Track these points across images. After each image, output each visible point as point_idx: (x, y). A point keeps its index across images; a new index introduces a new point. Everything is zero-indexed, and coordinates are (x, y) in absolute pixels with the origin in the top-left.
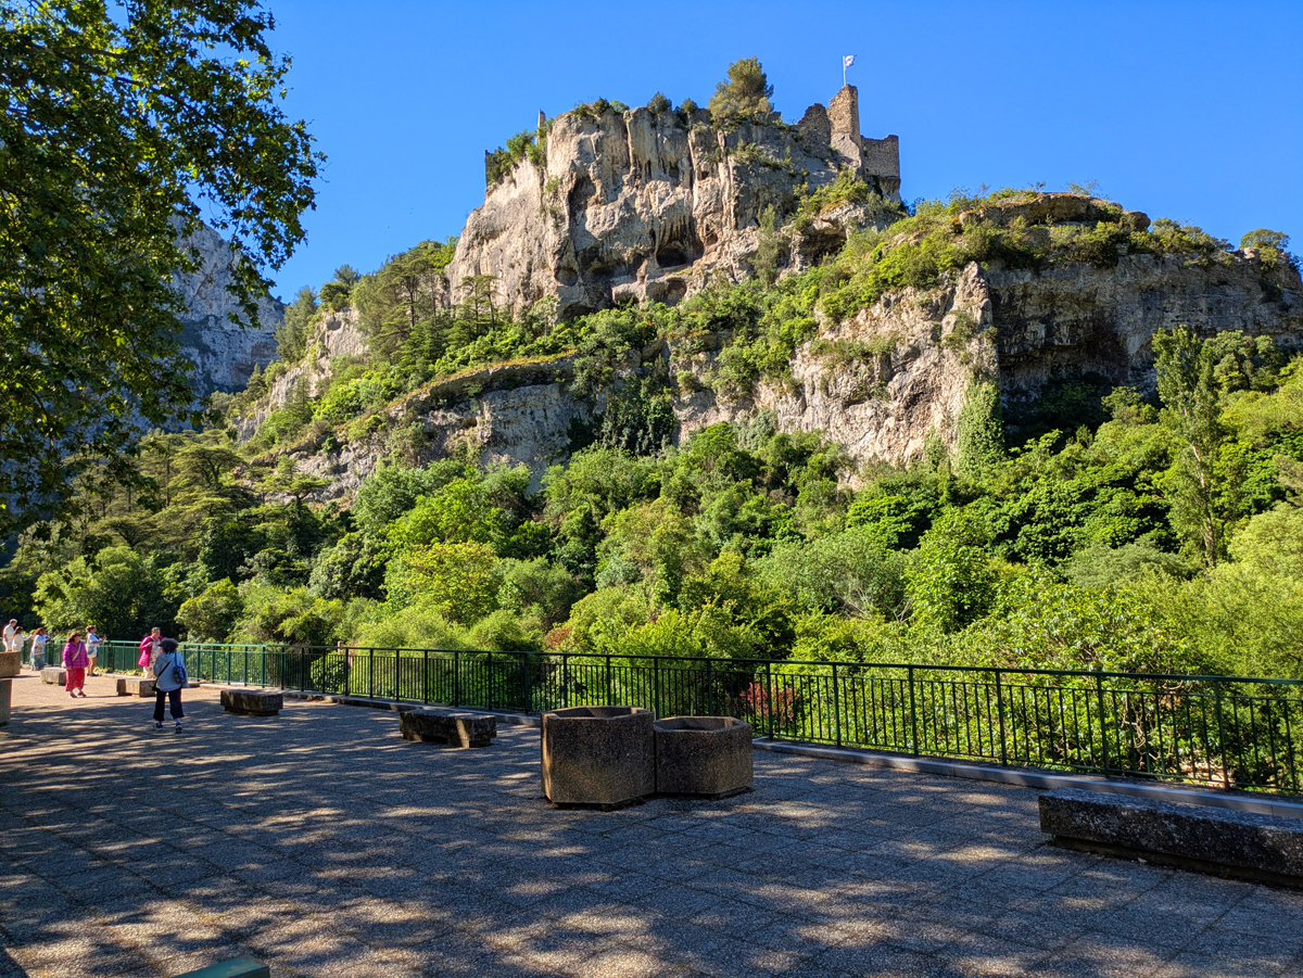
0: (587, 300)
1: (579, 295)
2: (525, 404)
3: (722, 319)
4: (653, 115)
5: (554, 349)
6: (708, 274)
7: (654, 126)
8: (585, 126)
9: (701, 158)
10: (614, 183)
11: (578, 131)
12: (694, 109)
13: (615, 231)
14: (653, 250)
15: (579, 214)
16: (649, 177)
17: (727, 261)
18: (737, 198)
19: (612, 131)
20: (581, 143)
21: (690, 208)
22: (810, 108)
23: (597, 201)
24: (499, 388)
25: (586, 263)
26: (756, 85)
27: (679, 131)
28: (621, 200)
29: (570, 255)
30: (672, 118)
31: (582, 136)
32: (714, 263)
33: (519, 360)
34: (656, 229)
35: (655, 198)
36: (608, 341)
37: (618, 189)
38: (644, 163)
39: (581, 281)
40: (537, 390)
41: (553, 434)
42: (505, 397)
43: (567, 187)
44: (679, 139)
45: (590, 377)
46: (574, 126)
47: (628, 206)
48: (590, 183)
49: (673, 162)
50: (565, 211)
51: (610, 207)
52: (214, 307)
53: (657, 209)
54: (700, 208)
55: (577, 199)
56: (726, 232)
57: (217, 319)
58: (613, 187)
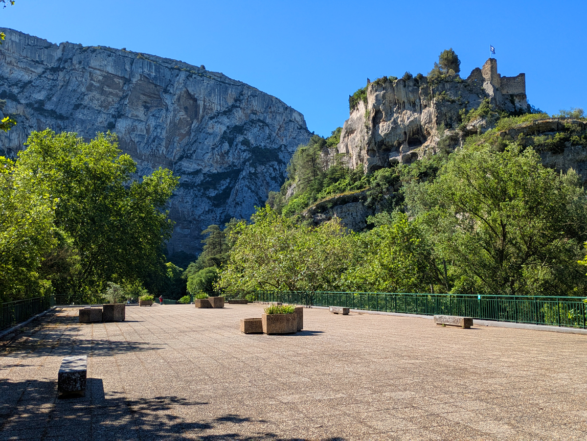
0: (380, 163)
1: (377, 161)
2: (349, 210)
4: (404, 81)
5: (361, 187)
6: (426, 150)
7: (405, 86)
8: (379, 89)
9: (424, 99)
10: (391, 112)
11: (376, 91)
12: (421, 77)
13: (390, 133)
14: (405, 140)
15: (377, 126)
16: (404, 108)
17: (433, 144)
18: (437, 116)
19: (389, 90)
20: (376, 96)
21: (420, 122)
22: (473, 70)
23: (383, 121)
24: (340, 204)
25: (379, 147)
26: (452, 61)
27: (416, 87)
28: (392, 120)
29: (373, 144)
30: (413, 82)
31: (377, 93)
32: (429, 145)
33: (347, 193)
34: (407, 131)
35: (406, 117)
36: (381, 183)
37: (392, 115)
38: (402, 103)
39: (377, 155)
40: (354, 204)
41: (359, 223)
42: (341, 208)
43: (372, 115)
44: (415, 91)
45: (373, 199)
46: (374, 89)
47: (395, 122)
48: (381, 112)
49: (413, 101)
50: (371, 126)
51: (388, 123)
52: (284, 140)
53: (407, 122)
54: (423, 121)
55: (376, 120)
56: (434, 132)
57: (285, 146)
58: (390, 114)
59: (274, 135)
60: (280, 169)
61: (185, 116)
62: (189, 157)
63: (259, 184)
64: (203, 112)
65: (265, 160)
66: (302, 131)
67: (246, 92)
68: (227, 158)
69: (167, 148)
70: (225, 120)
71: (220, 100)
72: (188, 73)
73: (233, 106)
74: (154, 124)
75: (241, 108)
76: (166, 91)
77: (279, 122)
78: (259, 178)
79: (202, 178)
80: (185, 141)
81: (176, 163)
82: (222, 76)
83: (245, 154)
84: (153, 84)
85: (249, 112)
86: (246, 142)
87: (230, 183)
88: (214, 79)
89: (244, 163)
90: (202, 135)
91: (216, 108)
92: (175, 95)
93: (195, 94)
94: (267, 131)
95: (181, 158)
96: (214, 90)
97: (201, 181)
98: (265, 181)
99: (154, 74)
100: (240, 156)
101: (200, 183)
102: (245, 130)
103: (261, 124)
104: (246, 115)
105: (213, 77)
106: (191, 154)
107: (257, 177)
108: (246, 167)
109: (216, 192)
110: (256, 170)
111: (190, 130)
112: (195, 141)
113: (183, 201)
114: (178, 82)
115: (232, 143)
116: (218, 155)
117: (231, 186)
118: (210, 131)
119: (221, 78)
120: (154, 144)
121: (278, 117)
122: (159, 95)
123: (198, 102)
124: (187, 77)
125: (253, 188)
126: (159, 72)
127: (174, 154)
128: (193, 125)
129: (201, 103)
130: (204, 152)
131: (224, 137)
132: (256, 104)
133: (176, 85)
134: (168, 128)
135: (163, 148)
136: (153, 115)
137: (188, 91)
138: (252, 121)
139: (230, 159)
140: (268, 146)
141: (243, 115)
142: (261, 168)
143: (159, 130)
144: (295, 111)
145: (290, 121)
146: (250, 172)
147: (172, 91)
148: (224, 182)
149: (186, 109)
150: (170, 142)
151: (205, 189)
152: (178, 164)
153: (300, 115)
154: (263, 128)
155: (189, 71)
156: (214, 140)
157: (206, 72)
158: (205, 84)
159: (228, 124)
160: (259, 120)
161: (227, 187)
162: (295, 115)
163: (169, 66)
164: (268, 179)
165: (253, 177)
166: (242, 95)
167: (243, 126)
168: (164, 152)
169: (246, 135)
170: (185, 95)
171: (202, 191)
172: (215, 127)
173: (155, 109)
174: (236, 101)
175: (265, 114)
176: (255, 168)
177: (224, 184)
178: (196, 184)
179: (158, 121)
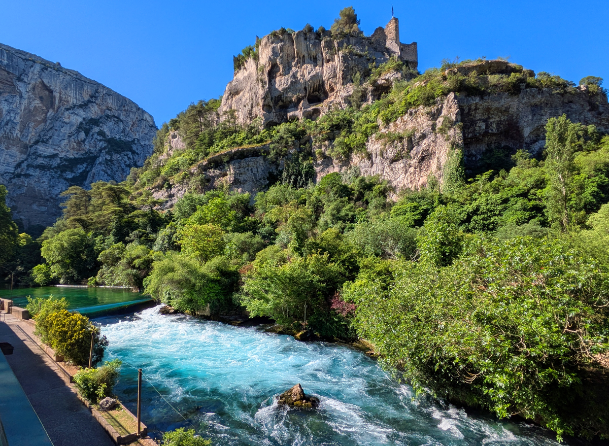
0: (277, 120)
1: (273, 117)
2: (248, 166)
3: (336, 125)
4: (305, 34)
5: (261, 141)
6: (330, 106)
7: (306, 39)
8: (275, 41)
9: (327, 53)
10: (288, 66)
11: (272, 43)
12: (324, 31)
13: (289, 88)
14: (305, 96)
15: (273, 81)
16: (304, 63)
17: (339, 100)
18: (343, 71)
19: (287, 42)
20: (273, 48)
21: (322, 76)
22: (377, 29)
23: (281, 75)
24: (237, 159)
25: (276, 103)
26: (352, 19)
27: (317, 41)
28: (291, 74)
29: (269, 99)
30: (314, 35)
31: (274, 45)
32: (333, 101)
33: (246, 146)
34: (307, 86)
35: (306, 72)
36: (285, 136)
37: (290, 69)
38: (301, 56)
39: (274, 111)
40: (254, 159)
41: (261, 179)
42: (239, 163)
43: (268, 69)
44: (317, 44)
45: (277, 153)
46: (270, 41)
47: (294, 76)
48: (278, 66)
49: (314, 55)
50: (267, 80)
51: (286, 77)
52: (137, 135)
53: (307, 77)
54: (327, 76)
55: (272, 74)
56: (338, 87)
57: (138, 140)
58: (288, 68)
59: (128, 130)
60: (133, 158)
61: (41, 105)
62: (45, 142)
63: (115, 169)
64: (59, 103)
65: (120, 149)
66: (153, 128)
67: (102, 90)
68: (83, 145)
69: (21, 132)
70: (81, 112)
71: (76, 94)
72: (43, 66)
73: (89, 101)
74: (7, 108)
75: (97, 104)
76: (20, 79)
77: (133, 119)
78: (114, 165)
79: (59, 162)
80: (41, 126)
81: (31, 146)
82: (77, 74)
83: (101, 143)
84: (5, 70)
85: (104, 108)
86: (101, 133)
87: (86, 168)
88: (69, 75)
89: (100, 151)
90: (58, 124)
91: (72, 101)
92: (29, 84)
93: (50, 86)
94: (122, 126)
95: (37, 142)
96: (70, 85)
97: (58, 164)
98: (120, 168)
99: (6, 62)
100: (96, 145)
101: (56, 165)
102: (101, 122)
103: (116, 119)
104: (102, 110)
105: (69, 73)
106: (47, 140)
107: (113, 164)
108: (102, 154)
109: (73, 174)
110: (111, 158)
111: (46, 118)
112: (51, 128)
113: (39, 181)
114: (32, 72)
115: (89, 133)
116: (75, 142)
117: (87, 170)
118: (67, 120)
119: (77, 75)
120: (7, 126)
121: (131, 115)
122: (13, 83)
123: (54, 93)
124: (42, 69)
125: (109, 172)
126: (12, 61)
127: (29, 138)
128: (49, 114)
129: (57, 95)
130: (60, 139)
131: (80, 127)
132: (110, 102)
133: (30, 75)
134: (22, 114)
135: (17, 132)
136: (6, 100)
137: (43, 82)
138: (108, 116)
139: (86, 146)
140: (123, 139)
141: (99, 110)
142: (116, 157)
143: (12, 115)
144: (146, 112)
145: (142, 119)
146: (106, 158)
147: (26, 81)
148: (81, 166)
149: (41, 98)
150: (24, 127)
151: (62, 172)
152: (34, 147)
153: (151, 116)
154: (117, 123)
155: (44, 65)
156: (70, 129)
157: (61, 68)
158: (61, 78)
159: (84, 116)
160: (114, 116)
161: (84, 171)
162: (146, 116)
163: (23, 57)
164: (123, 166)
165: (109, 163)
166: (98, 92)
167: (99, 120)
168: (19, 136)
169: (101, 127)
170: (40, 86)
171: (59, 173)
172: (71, 118)
173: (7, 94)
174: (92, 97)
175: (119, 112)
176: (111, 155)
177: (81, 168)
178: (52, 167)
179: (11, 106)
